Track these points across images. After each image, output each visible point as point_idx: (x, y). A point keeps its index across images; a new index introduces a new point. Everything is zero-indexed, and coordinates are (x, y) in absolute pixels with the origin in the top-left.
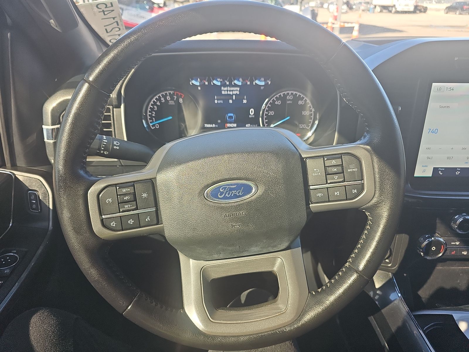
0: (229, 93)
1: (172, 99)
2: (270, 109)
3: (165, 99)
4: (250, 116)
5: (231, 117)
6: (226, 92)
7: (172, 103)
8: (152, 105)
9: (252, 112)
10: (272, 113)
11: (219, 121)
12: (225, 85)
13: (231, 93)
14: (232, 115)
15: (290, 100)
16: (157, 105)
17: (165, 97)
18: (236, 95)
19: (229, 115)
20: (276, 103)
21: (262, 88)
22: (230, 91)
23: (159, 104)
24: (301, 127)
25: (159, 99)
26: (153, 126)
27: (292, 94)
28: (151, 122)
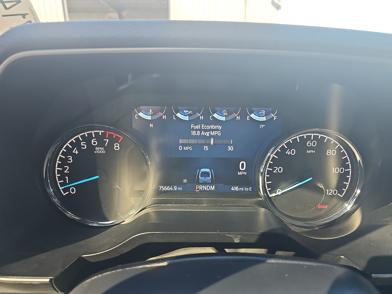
0: (203, 133)
1: (101, 144)
2: (275, 163)
3: (89, 143)
4: (239, 173)
5: (205, 174)
6: (198, 132)
7: (100, 150)
8: (63, 153)
9: (243, 165)
10: (279, 170)
11: (185, 181)
12: (197, 121)
13: (207, 134)
14: (208, 170)
15: (311, 148)
16: (74, 155)
17: (88, 139)
18: (215, 137)
19: (203, 170)
20: (288, 153)
21: (262, 126)
22: (206, 131)
23: (77, 152)
24: (329, 194)
25: (77, 144)
26: (65, 190)
27: (316, 138)
28: (62, 185)
